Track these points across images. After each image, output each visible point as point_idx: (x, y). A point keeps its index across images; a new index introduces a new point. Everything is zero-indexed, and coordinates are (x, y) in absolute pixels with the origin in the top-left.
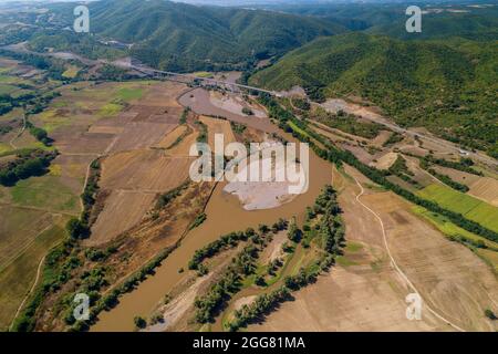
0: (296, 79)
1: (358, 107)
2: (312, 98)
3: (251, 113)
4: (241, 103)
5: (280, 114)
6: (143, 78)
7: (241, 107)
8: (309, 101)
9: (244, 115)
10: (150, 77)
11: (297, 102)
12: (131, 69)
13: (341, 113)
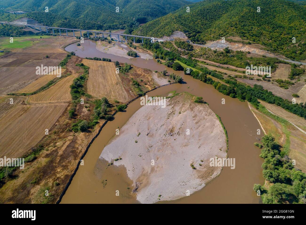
0: (176, 26)
1: (241, 45)
2: (194, 41)
3: (136, 56)
4: (126, 49)
5: (166, 55)
6: (37, 34)
7: (126, 52)
8: (191, 43)
9: (130, 57)
10: (44, 33)
11: (181, 44)
12: (26, 27)
13: (228, 51)
